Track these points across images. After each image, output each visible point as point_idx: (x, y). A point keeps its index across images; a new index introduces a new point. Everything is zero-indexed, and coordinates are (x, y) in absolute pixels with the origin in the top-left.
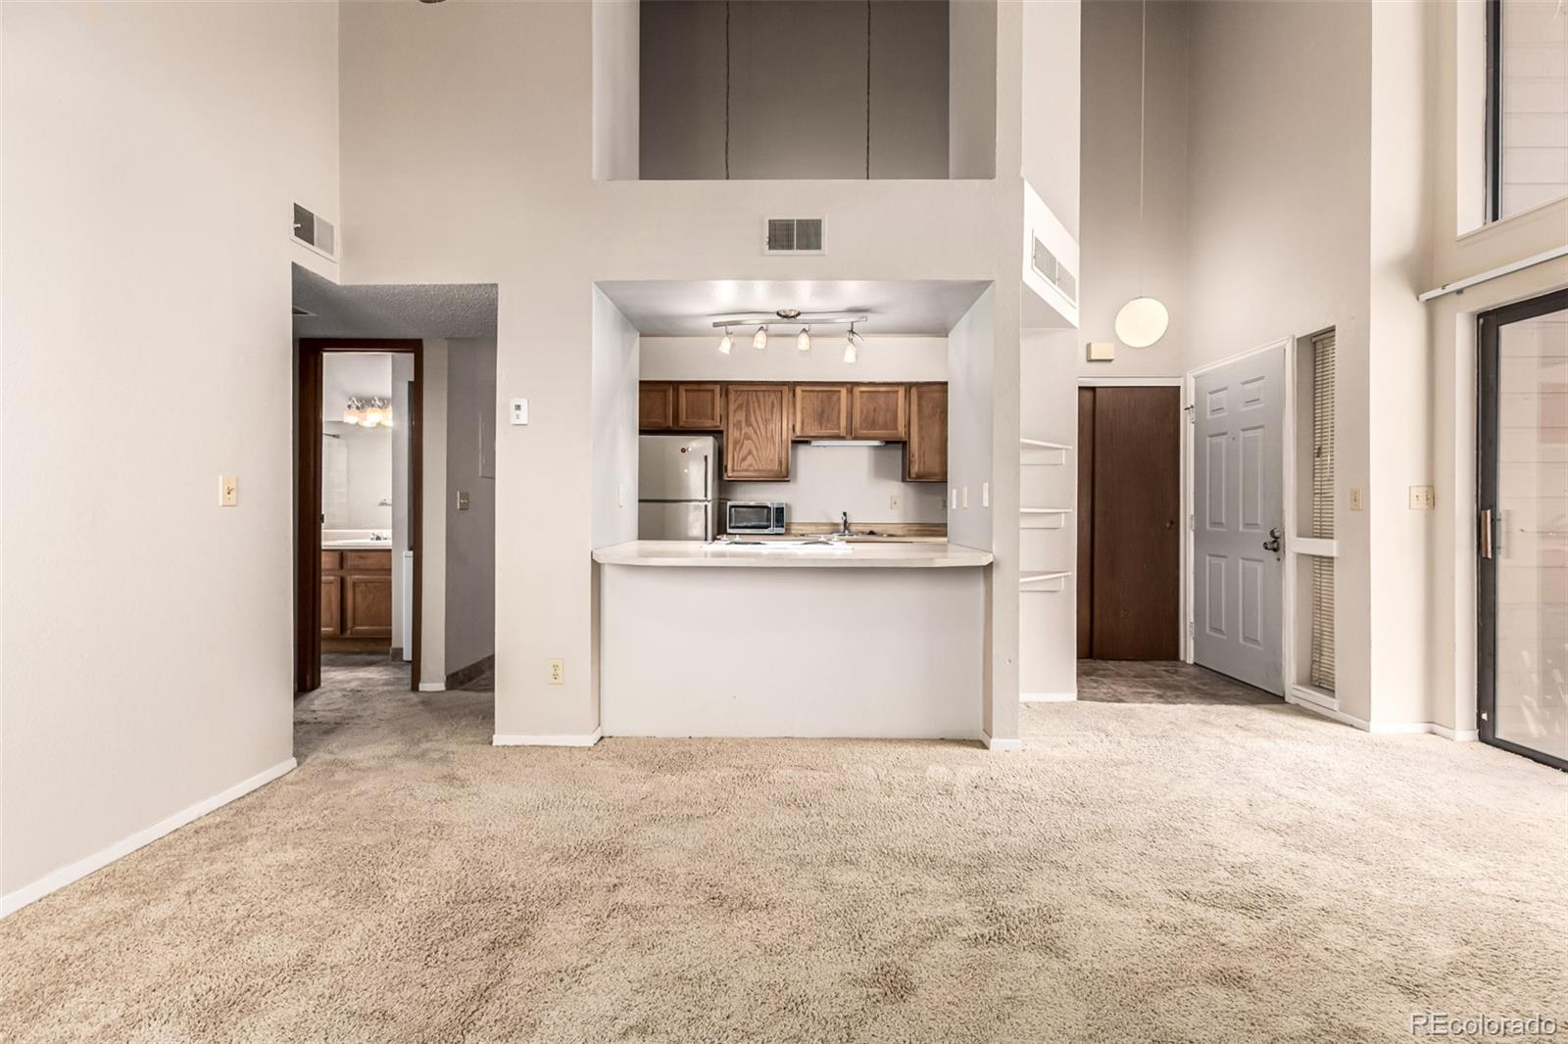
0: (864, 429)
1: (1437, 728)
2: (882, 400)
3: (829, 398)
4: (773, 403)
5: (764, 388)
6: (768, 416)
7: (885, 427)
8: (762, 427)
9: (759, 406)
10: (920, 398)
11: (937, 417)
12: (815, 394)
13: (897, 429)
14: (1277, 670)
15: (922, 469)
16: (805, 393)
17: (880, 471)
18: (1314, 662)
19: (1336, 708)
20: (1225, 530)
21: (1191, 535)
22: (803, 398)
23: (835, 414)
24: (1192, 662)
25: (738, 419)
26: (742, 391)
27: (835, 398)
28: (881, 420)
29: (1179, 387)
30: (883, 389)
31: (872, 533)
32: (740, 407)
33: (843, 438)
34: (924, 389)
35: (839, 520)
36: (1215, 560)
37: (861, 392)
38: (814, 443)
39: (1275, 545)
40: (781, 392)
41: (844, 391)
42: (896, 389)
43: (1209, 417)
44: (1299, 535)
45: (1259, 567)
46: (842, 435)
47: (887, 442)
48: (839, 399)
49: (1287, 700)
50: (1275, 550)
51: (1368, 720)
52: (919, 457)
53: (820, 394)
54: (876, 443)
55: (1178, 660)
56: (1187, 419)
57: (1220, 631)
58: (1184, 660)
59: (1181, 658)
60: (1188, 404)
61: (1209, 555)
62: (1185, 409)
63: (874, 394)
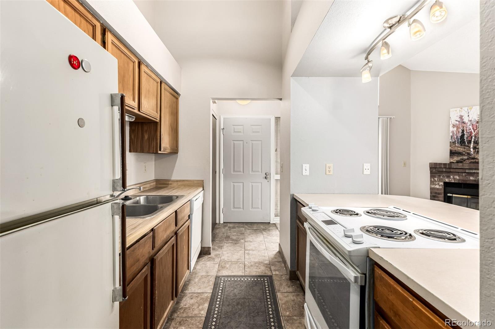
2: (151, 84)
7: (153, 107)
10: (164, 92)
11: (168, 110)
12: (120, 53)
13: (157, 112)
15: (164, 145)
20: (241, 173)
21: (222, 176)
23: (131, 83)
27: (131, 67)
30: (152, 75)
34: (165, 87)
37: (144, 71)
41: (136, 63)
42: (157, 80)
45: (259, 184)
46: (135, 107)
48: (133, 69)
49: (271, 223)
52: (164, 136)
55: (216, 224)
56: (222, 133)
57: (240, 208)
58: (219, 223)
59: (217, 222)
60: (222, 127)
61: (233, 182)
62: (221, 129)
63: (149, 77)
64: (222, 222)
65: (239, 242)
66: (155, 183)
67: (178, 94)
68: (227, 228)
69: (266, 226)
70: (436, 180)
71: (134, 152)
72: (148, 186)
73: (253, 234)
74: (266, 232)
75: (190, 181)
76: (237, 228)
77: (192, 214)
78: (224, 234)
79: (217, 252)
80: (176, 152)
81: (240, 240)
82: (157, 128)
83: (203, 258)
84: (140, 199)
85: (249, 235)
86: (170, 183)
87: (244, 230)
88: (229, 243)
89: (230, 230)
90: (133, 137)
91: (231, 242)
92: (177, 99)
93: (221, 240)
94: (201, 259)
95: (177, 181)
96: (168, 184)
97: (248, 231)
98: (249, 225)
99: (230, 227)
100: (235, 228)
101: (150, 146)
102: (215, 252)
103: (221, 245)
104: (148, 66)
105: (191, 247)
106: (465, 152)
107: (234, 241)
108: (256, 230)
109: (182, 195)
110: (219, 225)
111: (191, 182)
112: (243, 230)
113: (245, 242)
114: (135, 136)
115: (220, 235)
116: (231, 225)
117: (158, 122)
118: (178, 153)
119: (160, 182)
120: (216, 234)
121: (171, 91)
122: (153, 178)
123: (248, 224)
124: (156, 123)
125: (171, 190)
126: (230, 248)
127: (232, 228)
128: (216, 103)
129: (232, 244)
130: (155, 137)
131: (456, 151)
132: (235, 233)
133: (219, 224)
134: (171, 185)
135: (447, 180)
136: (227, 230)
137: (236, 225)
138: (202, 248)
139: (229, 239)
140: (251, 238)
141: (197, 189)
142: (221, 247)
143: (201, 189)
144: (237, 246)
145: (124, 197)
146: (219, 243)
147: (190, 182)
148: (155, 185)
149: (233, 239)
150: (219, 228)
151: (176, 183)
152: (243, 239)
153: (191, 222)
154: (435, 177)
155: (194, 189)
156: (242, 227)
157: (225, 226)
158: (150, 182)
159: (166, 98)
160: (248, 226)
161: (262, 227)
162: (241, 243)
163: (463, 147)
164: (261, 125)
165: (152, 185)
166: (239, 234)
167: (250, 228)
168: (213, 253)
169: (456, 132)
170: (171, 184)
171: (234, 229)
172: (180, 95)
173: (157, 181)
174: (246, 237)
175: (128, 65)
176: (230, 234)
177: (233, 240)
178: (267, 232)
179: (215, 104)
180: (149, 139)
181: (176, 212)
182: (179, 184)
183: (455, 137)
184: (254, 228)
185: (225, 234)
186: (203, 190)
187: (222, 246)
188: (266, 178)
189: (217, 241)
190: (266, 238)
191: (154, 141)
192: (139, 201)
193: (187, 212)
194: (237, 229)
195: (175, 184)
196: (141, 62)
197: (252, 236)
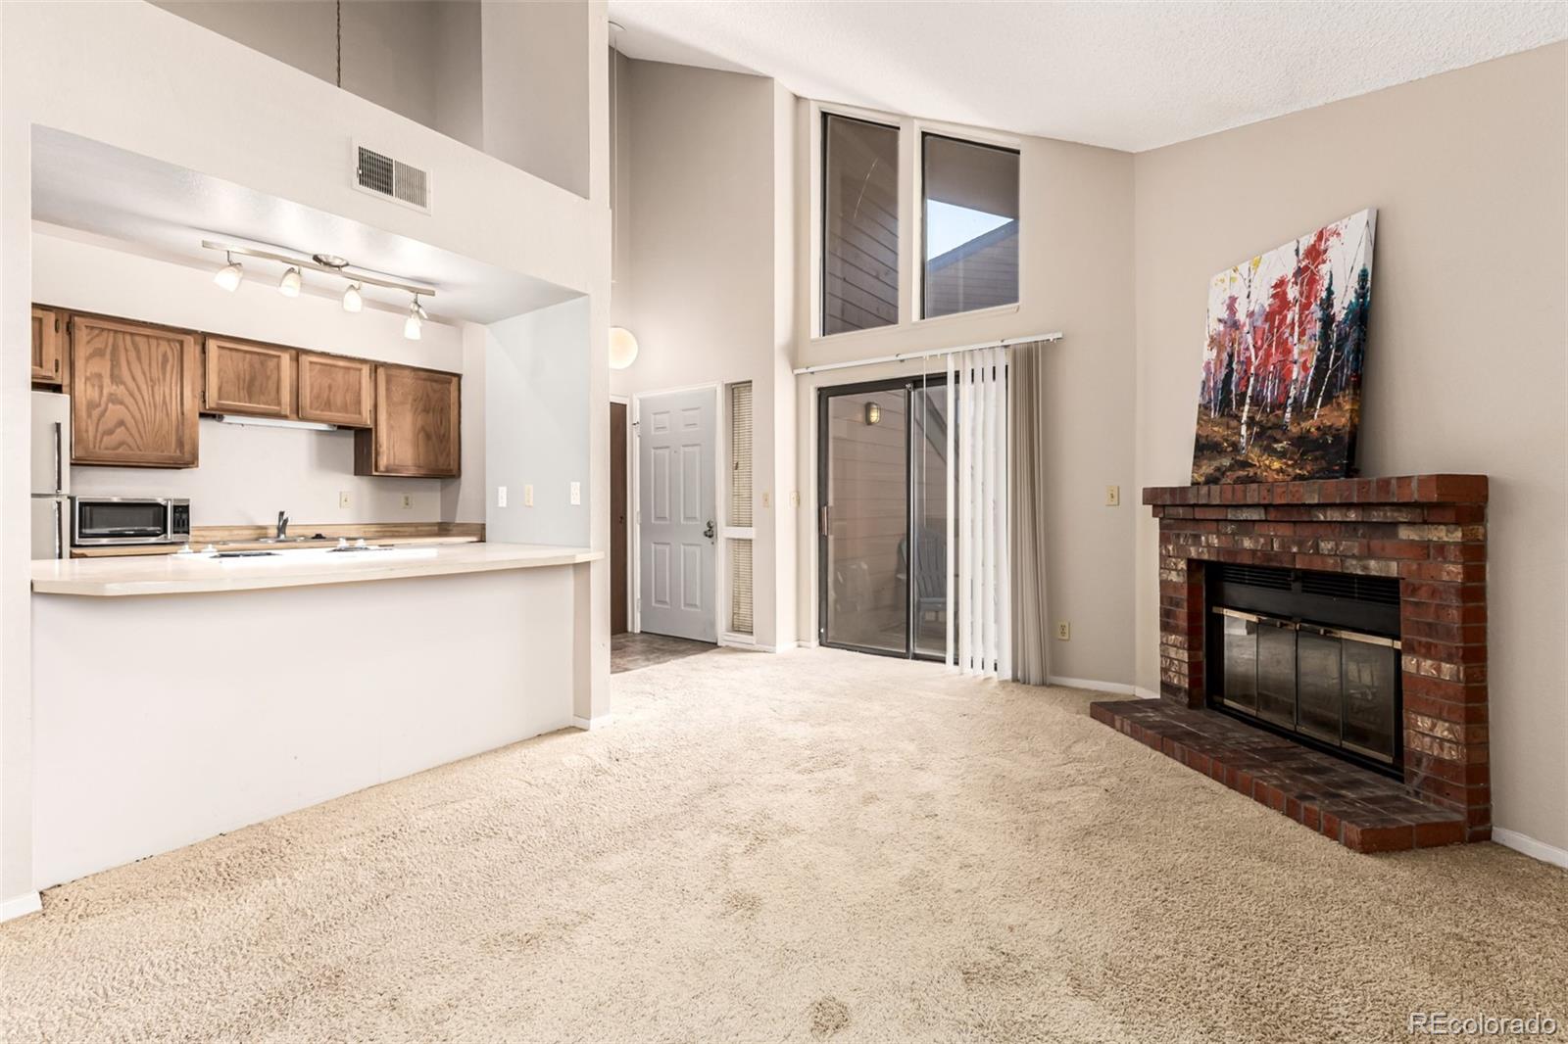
0: (316, 409)
1: (802, 643)
2: (339, 376)
3: (262, 364)
4: (165, 356)
5: (148, 332)
6: (156, 373)
7: (345, 409)
8: (144, 387)
9: (139, 358)
10: (388, 381)
11: (409, 406)
12: (241, 354)
13: (360, 413)
14: (713, 624)
15: (392, 462)
16: (224, 352)
17: (324, 462)
18: (734, 614)
19: (754, 642)
20: (668, 522)
21: (637, 528)
22: (219, 357)
23: (272, 385)
24: (639, 631)
25: (96, 370)
26: (103, 330)
27: (272, 364)
28: (339, 400)
29: (625, 405)
30: (341, 363)
31: (319, 537)
32: (99, 353)
33: (285, 417)
34: (394, 372)
35: (273, 521)
36: (659, 547)
37: (311, 363)
38: (228, 419)
39: (710, 533)
40: (181, 343)
41: (286, 359)
42: (358, 366)
43: (653, 433)
44: (728, 525)
45: (697, 550)
46: (283, 413)
47: (340, 427)
48: (278, 367)
49: (719, 644)
50: (710, 537)
51: (775, 646)
52: (389, 449)
53: (248, 356)
54: (323, 427)
55: (626, 632)
56: (634, 432)
57: (664, 602)
58: (632, 631)
59: (629, 630)
60: (635, 420)
61: (654, 543)
62: (632, 424)
63: (328, 368)
64: (637, 630)
66: (436, 528)
67: (454, 376)
70: (1171, 553)
80: (449, 474)
82: (372, 437)
92: (449, 383)
104: (324, 355)
106: (1226, 440)
117: (373, 428)
118: (460, 477)
131: (1209, 439)
135: (1193, 553)
154: (1170, 543)
159: (399, 389)
163: (1225, 420)
164: (699, 408)
169: (1215, 364)
173: (441, 524)
183: (1212, 384)
196: (295, 353)
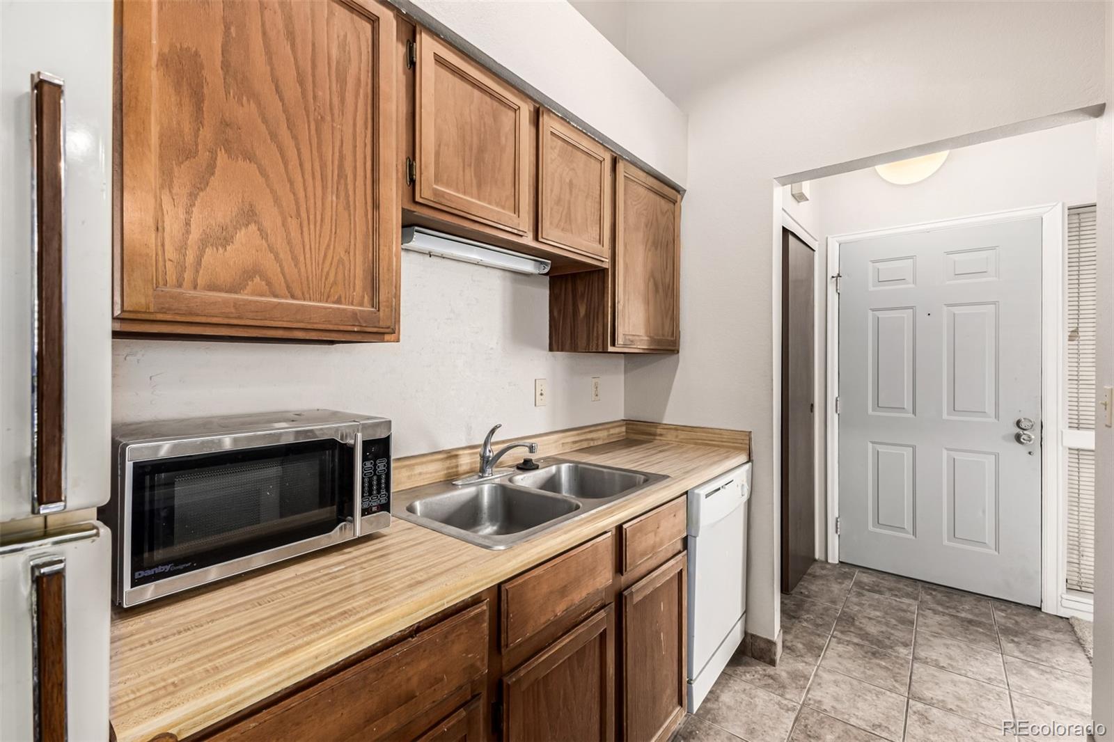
7: (585, 229)
10: (626, 187)
11: (641, 235)
12: (466, 87)
13: (600, 240)
14: (1030, 576)
15: (628, 329)
16: (444, 72)
18: (1070, 564)
22: (437, 81)
23: (506, 166)
24: (836, 561)
27: (507, 120)
29: (815, 253)
34: (631, 173)
37: (553, 134)
40: (375, 24)
42: (600, 153)
43: (871, 288)
48: (515, 131)
49: (1043, 610)
52: (624, 305)
55: (815, 560)
56: (831, 288)
57: (899, 529)
58: (823, 558)
59: (817, 556)
60: (833, 271)
61: (873, 443)
62: (829, 277)
63: (570, 148)
64: (834, 558)
65: (890, 651)
66: (624, 429)
67: (678, 191)
68: (849, 584)
69: (1019, 619)
71: (558, 350)
72: (603, 434)
73: (952, 636)
74: (1018, 644)
75: (710, 430)
76: (887, 595)
77: (695, 537)
78: (834, 602)
79: (800, 666)
80: (673, 348)
81: (896, 645)
82: (606, 285)
83: (749, 669)
84: (559, 471)
85: (936, 635)
86: (659, 431)
87: (914, 608)
88: (849, 643)
89: (859, 595)
90: (556, 314)
91: (856, 640)
92: (674, 202)
93: (819, 621)
94: (741, 669)
95: (677, 428)
96: (655, 435)
97: (934, 620)
98: (939, 596)
99: (861, 582)
100: (880, 592)
101: (591, 335)
102: (791, 661)
103: (820, 641)
104: (566, 118)
105: (691, 637)
107: (871, 642)
108: (970, 622)
109: (664, 476)
110: (823, 568)
111: (715, 434)
112: (912, 608)
113: (915, 658)
114: (559, 312)
115: (822, 603)
116: (866, 578)
117: (608, 269)
118: (678, 352)
119: (634, 427)
120: (808, 596)
121: (651, 181)
122: (620, 415)
123: (935, 590)
124: (604, 271)
125: (654, 452)
126: (849, 664)
127: (869, 591)
128: (808, 200)
129: (860, 653)
130: (601, 308)
132: (878, 614)
133: (822, 562)
134: (661, 438)
136: (849, 591)
137: (886, 584)
138: (749, 637)
139: (852, 629)
140: (943, 650)
141: (727, 458)
142: (816, 650)
143: (744, 458)
144: (879, 665)
145: (523, 461)
146: (813, 633)
147: (711, 433)
148: (624, 434)
149: (867, 633)
150: (822, 577)
151: (673, 432)
152: (906, 645)
153: (690, 561)
155: (716, 459)
156: (908, 595)
157: (846, 576)
158: (607, 426)
159: (634, 203)
160: (934, 597)
161: (999, 616)
162: (897, 657)
164: (993, 248)
165: (615, 434)
166: (894, 622)
167: (940, 609)
168: (784, 666)
170: (661, 435)
171: (877, 596)
172: (685, 191)
173: (629, 423)
174: (920, 641)
175: (496, 118)
176: (857, 608)
177: (865, 636)
178: (1024, 646)
179: (803, 203)
180: (587, 315)
181: (620, 528)
182: (682, 437)
184: (963, 615)
185: (839, 607)
186: (750, 460)
187: (820, 648)
188: (1018, 438)
189: (806, 620)
190: (1019, 672)
191: (598, 322)
192: (557, 476)
193: (670, 529)
194: (886, 598)
195: (670, 436)
196: (541, 109)
197: (949, 642)
